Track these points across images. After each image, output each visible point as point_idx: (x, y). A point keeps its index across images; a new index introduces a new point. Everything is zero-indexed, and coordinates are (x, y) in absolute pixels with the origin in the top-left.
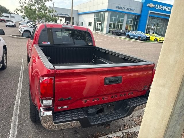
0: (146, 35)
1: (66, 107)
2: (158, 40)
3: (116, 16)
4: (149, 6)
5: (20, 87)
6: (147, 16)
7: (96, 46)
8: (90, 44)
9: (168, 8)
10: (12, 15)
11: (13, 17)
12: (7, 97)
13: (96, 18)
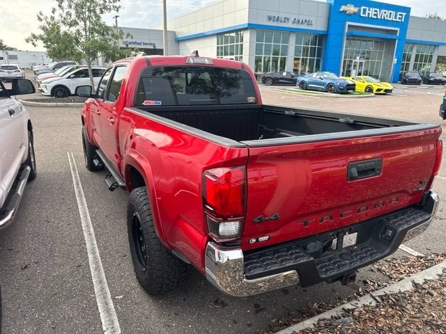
0: (345, 80)
1: (266, 238)
2: (375, 88)
3: (268, 40)
4: (344, 12)
5: (86, 217)
6: (342, 35)
7: (264, 103)
8: (251, 99)
9: (388, 12)
10: (11, 53)
11: (14, 57)
12: (62, 243)
13: (222, 47)
